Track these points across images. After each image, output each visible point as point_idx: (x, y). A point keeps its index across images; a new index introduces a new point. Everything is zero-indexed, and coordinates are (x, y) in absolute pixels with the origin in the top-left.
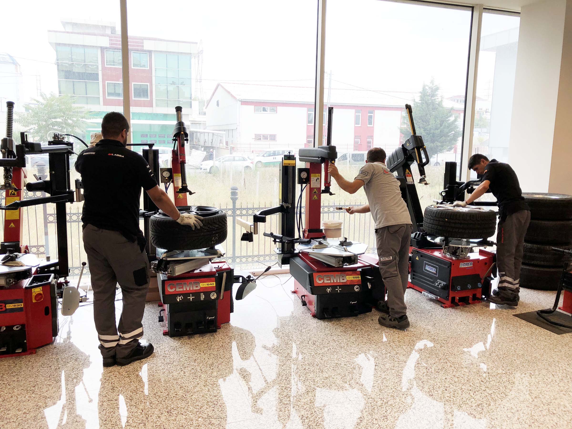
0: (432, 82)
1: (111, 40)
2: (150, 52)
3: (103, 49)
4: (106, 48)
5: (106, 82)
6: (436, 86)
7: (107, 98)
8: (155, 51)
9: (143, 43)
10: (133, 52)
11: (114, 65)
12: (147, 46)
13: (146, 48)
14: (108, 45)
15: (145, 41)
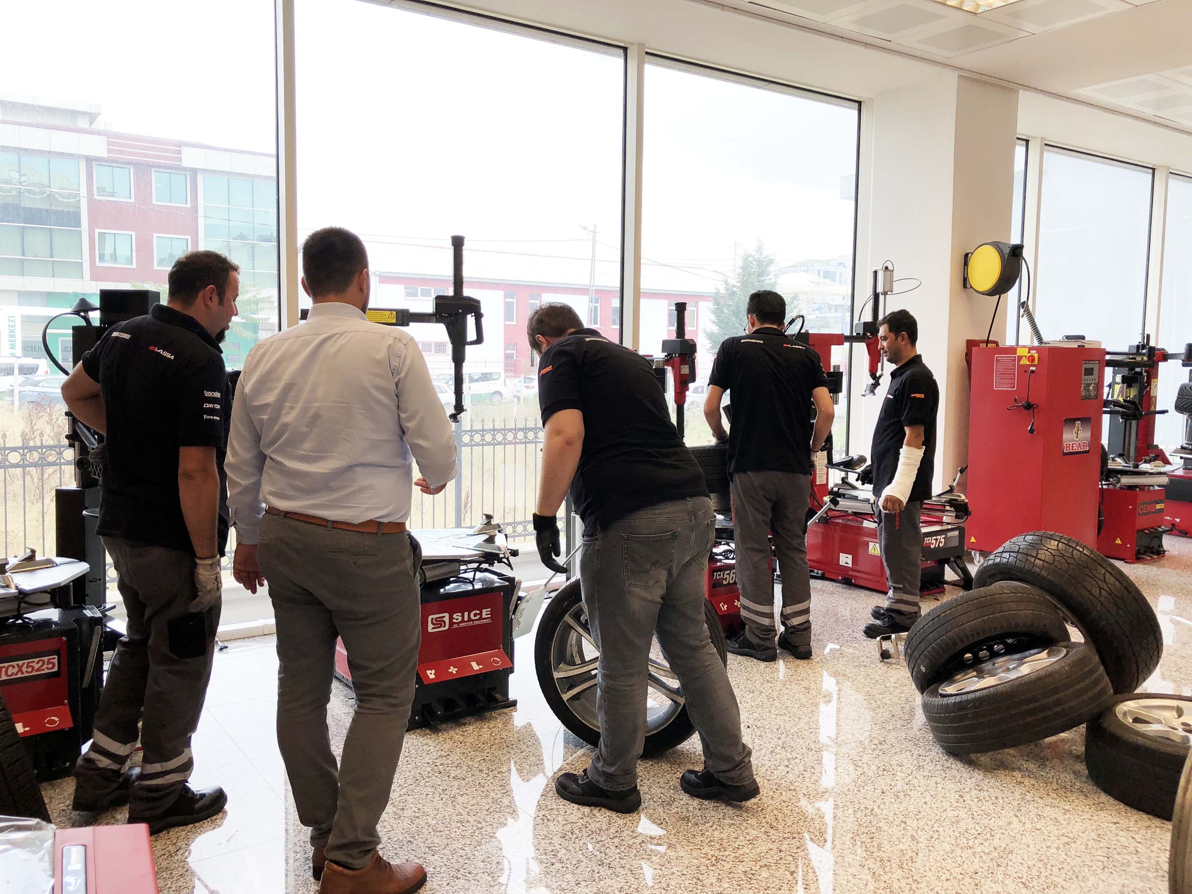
0: (759, 250)
1: (109, 143)
2: (194, 172)
3: (90, 160)
4: (98, 159)
5: (97, 231)
6: (767, 256)
7: (98, 264)
8: (205, 171)
9: (180, 152)
10: (156, 169)
11: (113, 196)
12: (190, 159)
13: (186, 163)
14: (102, 153)
15: (184, 150)
